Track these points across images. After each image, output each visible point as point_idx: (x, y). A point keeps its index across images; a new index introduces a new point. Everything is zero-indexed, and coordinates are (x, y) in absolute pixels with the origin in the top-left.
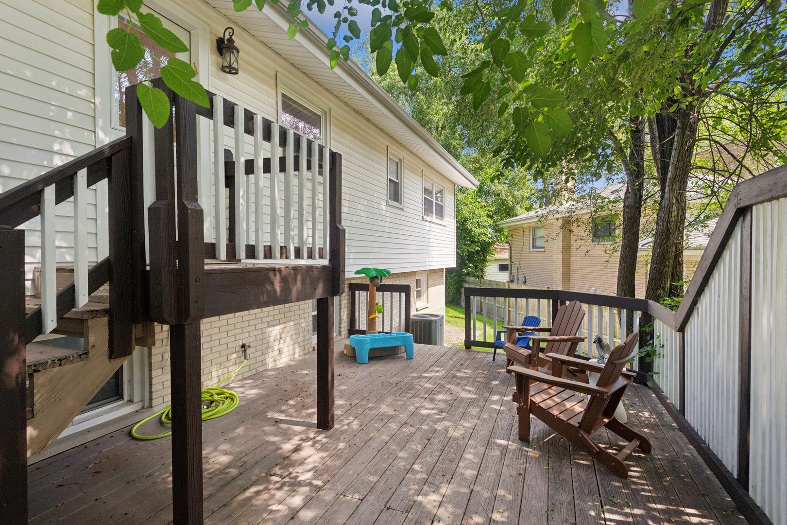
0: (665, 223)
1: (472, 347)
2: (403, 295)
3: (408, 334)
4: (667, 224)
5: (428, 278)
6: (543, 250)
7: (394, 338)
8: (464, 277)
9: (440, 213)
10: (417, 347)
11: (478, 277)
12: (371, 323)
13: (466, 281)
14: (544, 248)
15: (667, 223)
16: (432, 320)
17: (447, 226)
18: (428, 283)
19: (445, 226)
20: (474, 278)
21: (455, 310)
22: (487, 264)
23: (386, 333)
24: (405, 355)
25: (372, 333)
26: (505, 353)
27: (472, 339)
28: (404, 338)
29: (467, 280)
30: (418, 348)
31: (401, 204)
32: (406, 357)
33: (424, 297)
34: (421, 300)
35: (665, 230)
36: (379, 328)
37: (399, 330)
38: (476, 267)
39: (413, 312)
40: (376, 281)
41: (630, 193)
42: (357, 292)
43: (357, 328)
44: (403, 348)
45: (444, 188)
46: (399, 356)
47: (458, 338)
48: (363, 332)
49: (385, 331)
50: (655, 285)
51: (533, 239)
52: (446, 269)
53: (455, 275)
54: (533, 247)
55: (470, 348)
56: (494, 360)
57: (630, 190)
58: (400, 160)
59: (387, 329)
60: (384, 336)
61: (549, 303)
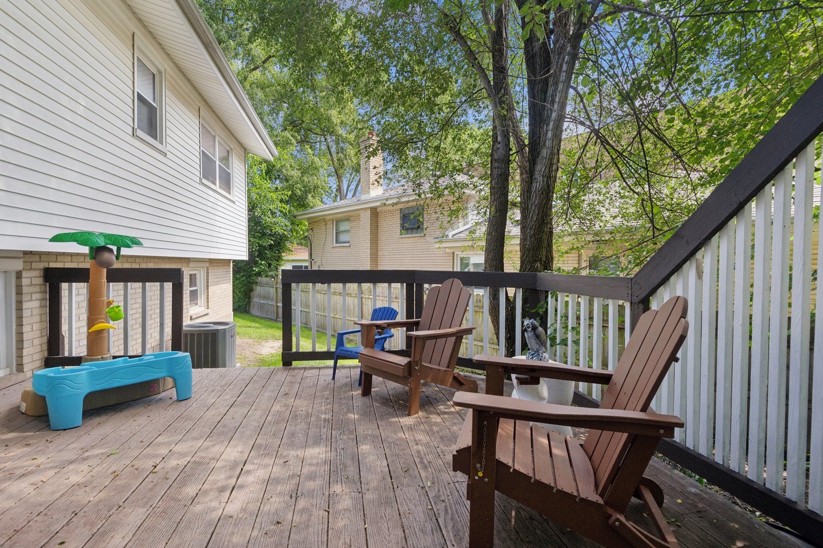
0: (545, 179)
1: (294, 363)
2: (168, 286)
3: (180, 354)
4: (547, 180)
5: (208, 273)
6: (348, 244)
7: (150, 365)
8: (254, 278)
9: (227, 182)
10: (198, 374)
11: (272, 277)
12: (96, 340)
13: (257, 283)
14: (349, 242)
15: (547, 178)
16: (218, 330)
17: (236, 203)
18: (208, 279)
19: (234, 203)
20: (268, 279)
21: (244, 319)
22: (282, 262)
23: (131, 357)
24: (173, 393)
25: (98, 360)
26: (360, 364)
27: (294, 350)
28: (172, 362)
29: (259, 281)
30: (201, 376)
31: (161, 143)
32: (175, 397)
33: (202, 300)
34: (197, 304)
35: (546, 187)
36: (116, 348)
37: (161, 348)
38: (270, 265)
39: (186, 322)
40: (106, 256)
41: (499, 143)
42: (65, 286)
43: (66, 354)
44: (170, 381)
45: (231, 149)
46: (160, 396)
47: (254, 353)
48: (77, 361)
49: (130, 354)
50: (533, 257)
51: (337, 233)
52: (234, 261)
53: (243, 276)
54: (336, 241)
55: (291, 364)
56: (334, 378)
57: (499, 139)
58: (160, 72)
59: (135, 348)
60: (126, 362)
61: (402, 286)
